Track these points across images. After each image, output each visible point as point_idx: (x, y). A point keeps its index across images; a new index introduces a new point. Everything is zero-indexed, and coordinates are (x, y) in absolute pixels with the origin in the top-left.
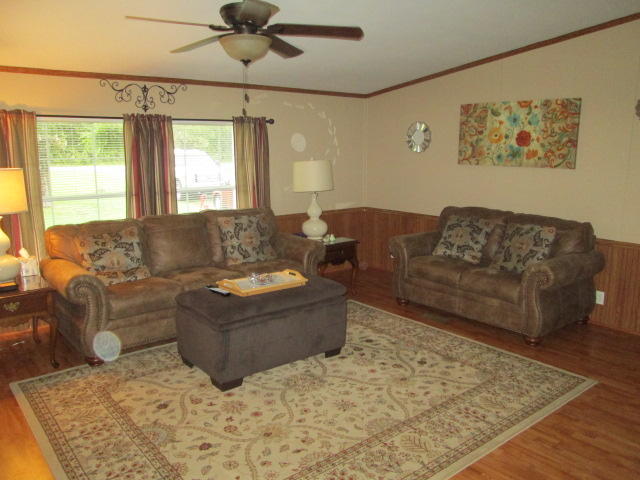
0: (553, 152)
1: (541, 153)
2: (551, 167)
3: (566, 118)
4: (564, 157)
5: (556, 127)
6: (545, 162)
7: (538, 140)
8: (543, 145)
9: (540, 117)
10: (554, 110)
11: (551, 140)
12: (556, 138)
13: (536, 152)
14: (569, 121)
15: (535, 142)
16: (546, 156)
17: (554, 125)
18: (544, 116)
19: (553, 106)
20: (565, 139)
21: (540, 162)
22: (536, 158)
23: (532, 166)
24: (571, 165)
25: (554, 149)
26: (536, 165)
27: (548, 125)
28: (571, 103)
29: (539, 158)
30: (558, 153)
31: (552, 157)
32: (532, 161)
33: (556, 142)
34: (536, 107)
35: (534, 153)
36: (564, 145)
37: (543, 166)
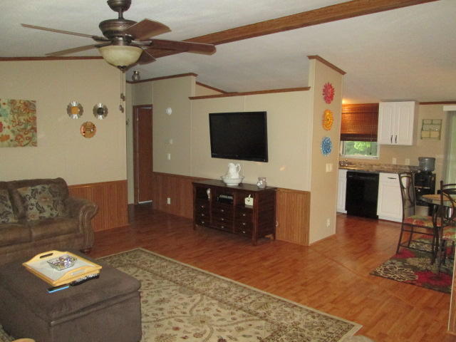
0: (21, 136)
1: (12, 137)
2: (21, 146)
3: (28, 113)
4: (30, 139)
5: (22, 119)
6: (16, 143)
7: (9, 127)
8: (13, 132)
9: (8, 111)
10: (19, 107)
11: (19, 127)
12: (23, 127)
13: (9, 136)
14: (30, 115)
15: (7, 129)
16: (16, 139)
17: (20, 118)
18: (12, 111)
19: (18, 105)
20: (29, 127)
21: (12, 143)
22: (9, 141)
23: (7, 147)
24: (35, 144)
25: (21, 133)
26: (9, 146)
27: (16, 117)
28: (30, 104)
29: (11, 141)
30: (25, 136)
31: (22, 139)
32: (5, 143)
33: (23, 129)
34: (4, 104)
35: (7, 137)
36: (29, 131)
37: (15, 146)
